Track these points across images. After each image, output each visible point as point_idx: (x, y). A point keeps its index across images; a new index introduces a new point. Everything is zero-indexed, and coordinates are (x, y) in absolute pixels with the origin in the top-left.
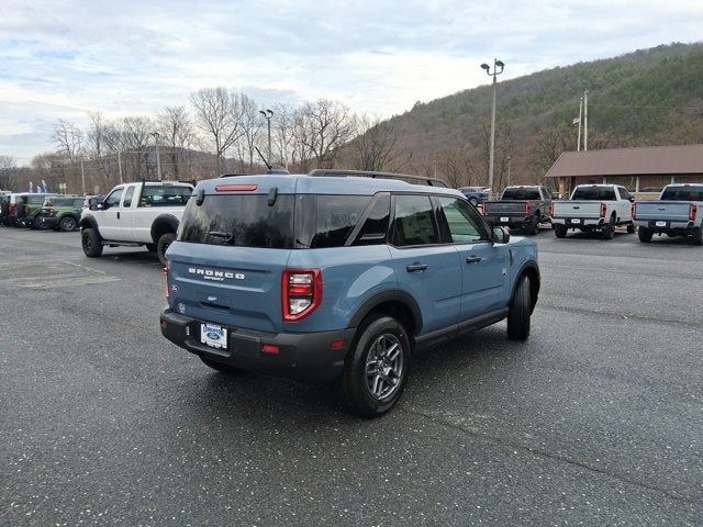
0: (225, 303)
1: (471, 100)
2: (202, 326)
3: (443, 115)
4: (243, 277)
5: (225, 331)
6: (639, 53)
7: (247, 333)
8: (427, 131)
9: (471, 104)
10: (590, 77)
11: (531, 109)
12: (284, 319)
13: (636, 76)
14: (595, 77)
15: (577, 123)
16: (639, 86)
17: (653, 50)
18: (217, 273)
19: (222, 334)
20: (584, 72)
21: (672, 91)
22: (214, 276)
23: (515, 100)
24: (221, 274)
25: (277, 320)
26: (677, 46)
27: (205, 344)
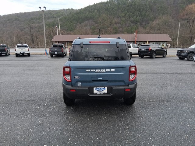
0: (106, 79)
1: (18, 17)
2: (94, 88)
3: (9, 20)
4: (114, 70)
5: (106, 88)
6: (64, 10)
7: (117, 87)
8: (4, 25)
9: (18, 18)
10: (52, 14)
11: (37, 21)
12: (129, 81)
13: (64, 16)
14: (53, 14)
15: (57, 27)
16: (65, 18)
17: (67, 10)
18: (102, 70)
19: (105, 89)
20: (50, 13)
21: (73, 21)
22: (100, 71)
23: (32, 18)
24: (104, 70)
25: (127, 81)
26: (72, 9)
27: (96, 94)
